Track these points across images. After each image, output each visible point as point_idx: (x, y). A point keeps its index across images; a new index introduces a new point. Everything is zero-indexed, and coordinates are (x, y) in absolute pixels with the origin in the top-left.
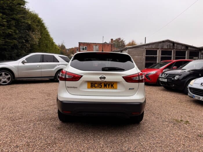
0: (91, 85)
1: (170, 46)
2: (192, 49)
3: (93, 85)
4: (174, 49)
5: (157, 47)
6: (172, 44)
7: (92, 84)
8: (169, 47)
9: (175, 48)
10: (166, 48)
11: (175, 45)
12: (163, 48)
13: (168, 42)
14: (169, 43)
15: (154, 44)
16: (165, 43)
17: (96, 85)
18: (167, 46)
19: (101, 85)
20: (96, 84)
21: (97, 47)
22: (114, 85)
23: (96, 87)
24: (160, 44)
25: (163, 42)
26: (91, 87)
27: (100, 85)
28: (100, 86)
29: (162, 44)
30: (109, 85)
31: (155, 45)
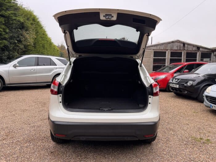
2: (204, 50)
4: (184, 50)
5: (166, 48)
10: (176, 49)
11: (186, 45)
12: (173, 49)
18: (177, 47)
31: (163, 46)
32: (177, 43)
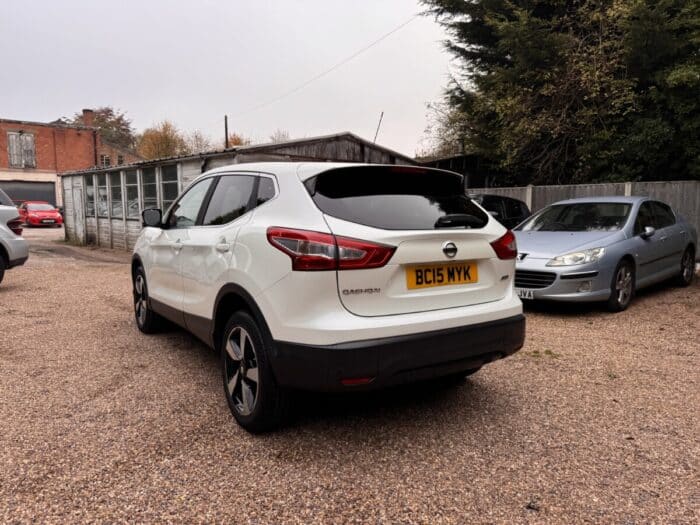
0: (418, 277)
1: (354, 153)
3: (421, 277)
5: (322, 152)
6: (358, 148)
7: (419, 274)
8: (351, 155)
11: (367, 150)
13: (348, 140)
14: (351, 145)
15: (314, 144)
16: (341, 143)
17: (430, 276)
18: (348, 152)
19: (442, 275)
20: (430, 271)
21: (28, 138)
22: (470, 272)
23: (430, 282)
24: (329, 146)
25: (337, 138)
26: (418, 283)
27: (439, 275)
28: (440, 278)
29: (333, 144)
30: (459, 273)
31: (315, 147)
32: (347, 142)
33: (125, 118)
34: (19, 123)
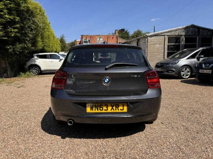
1: (195, 32)
6: (197, 30)
9: (200, 34)
12: (188, 34)
14: (193, 29)
16: (189, 29)
18: (192, 32)
25: (187, 27)
31: (178, 32)
33: (128, 31)
34: (100, 35)
